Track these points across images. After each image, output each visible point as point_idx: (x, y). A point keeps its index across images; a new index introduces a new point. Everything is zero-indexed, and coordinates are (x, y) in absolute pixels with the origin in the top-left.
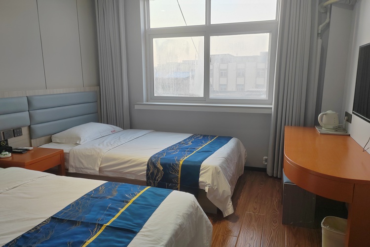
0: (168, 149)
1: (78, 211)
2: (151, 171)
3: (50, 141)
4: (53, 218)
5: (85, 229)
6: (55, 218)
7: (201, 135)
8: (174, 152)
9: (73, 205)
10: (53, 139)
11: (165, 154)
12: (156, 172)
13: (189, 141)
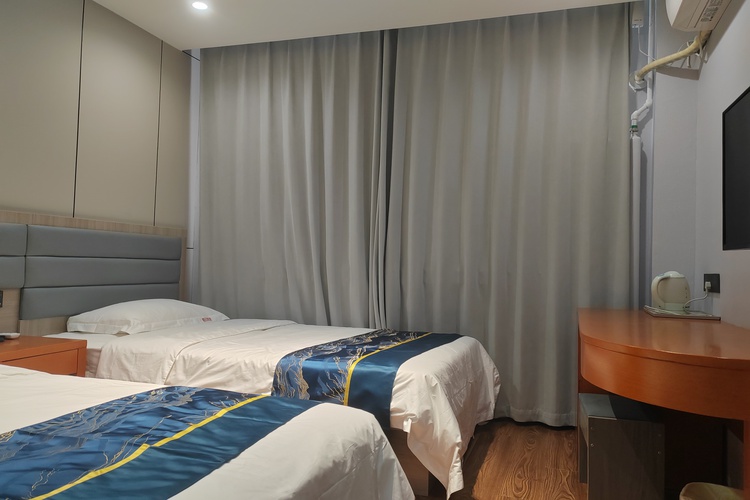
10: (70, 325)
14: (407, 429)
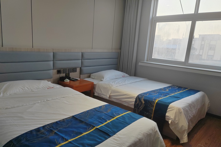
0: (151, 91)
1: (86, 116)
2: (137, 103)
3: (89, 77)
4: (73, 117)
5: (85, 126)
6: (74, 117)
7: (178, 86)
8: (155, 94)
9: (85, 113)
10: (91, 76)
11: (148, 94)
12: (140, 104)
13: (167, 89)
14: (170, 123)
